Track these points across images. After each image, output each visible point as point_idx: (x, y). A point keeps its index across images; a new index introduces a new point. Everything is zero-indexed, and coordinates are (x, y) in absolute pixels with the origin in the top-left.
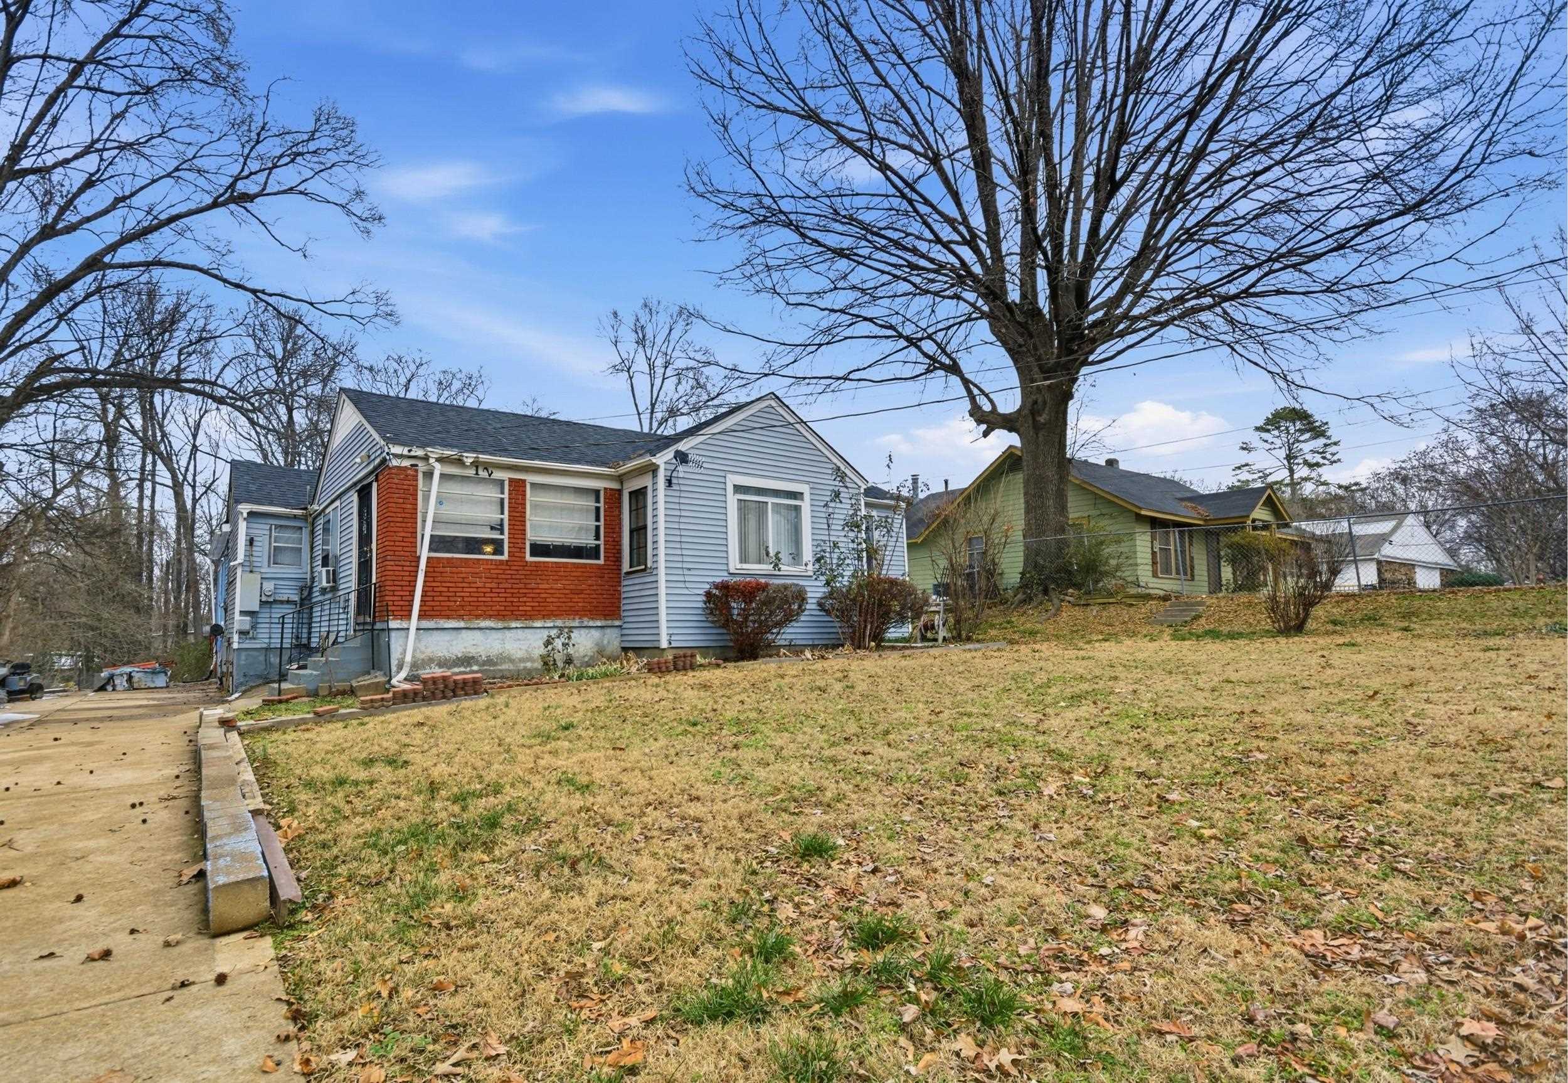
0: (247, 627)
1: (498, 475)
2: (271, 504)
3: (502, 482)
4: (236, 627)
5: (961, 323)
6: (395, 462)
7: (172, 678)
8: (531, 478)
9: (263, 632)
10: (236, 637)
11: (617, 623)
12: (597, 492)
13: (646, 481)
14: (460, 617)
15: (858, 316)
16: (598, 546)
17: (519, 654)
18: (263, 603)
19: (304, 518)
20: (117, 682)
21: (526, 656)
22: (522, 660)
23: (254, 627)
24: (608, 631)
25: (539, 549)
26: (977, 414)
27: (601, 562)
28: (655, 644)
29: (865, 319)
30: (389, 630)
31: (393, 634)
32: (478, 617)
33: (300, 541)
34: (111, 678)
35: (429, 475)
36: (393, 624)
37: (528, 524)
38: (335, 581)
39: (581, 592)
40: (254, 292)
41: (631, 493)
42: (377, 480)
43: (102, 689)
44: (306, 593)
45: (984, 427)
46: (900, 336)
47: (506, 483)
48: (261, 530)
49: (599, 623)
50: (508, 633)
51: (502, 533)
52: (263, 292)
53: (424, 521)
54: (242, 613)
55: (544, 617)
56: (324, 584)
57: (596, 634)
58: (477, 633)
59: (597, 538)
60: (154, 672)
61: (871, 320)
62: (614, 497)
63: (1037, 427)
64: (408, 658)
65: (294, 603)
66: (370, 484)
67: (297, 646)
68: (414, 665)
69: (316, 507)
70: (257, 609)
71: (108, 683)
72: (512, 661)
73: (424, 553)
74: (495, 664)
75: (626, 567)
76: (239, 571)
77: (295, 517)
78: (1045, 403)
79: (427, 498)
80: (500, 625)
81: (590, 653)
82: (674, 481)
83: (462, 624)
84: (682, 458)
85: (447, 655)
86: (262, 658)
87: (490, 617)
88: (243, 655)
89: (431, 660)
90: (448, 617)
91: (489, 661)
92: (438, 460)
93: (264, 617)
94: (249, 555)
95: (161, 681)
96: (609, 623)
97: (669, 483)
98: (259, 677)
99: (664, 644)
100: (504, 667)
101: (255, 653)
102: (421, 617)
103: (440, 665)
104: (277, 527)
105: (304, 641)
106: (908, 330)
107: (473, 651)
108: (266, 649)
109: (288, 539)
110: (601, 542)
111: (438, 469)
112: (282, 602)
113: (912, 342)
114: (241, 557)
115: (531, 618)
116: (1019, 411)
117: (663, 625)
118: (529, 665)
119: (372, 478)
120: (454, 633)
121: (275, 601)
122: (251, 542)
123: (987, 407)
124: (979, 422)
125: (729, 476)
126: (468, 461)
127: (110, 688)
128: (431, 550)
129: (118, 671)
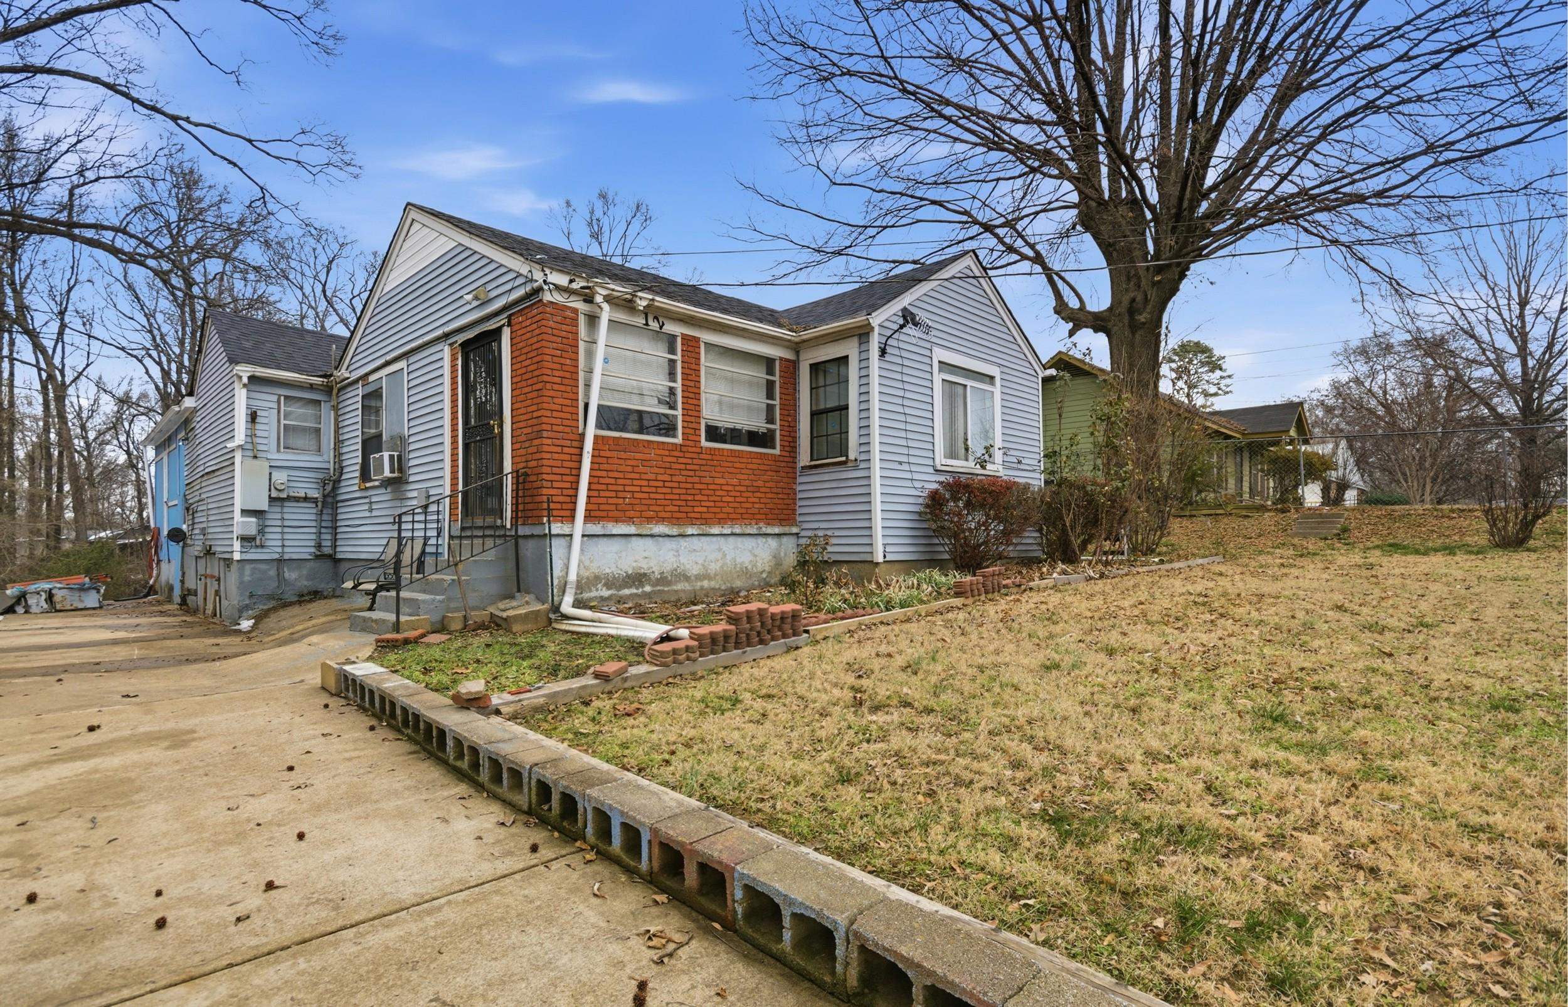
0: (252, 531)
1: (671, 328)
2: (279, 368)
3: (671, 340)
4: (237, 531)
5: (1037, 213)
6: (547, 297)
7: (106, 597)
8: (707, 337)
9: (273, 540)
10: (237, 546)
11: (795, 530)
12: (769, 363)
13: (850, 349)
14: (630, 520)
15: (922, 199)
16: (773, 432)
17: (695, 570)
18: (272, 499)
19: (328, 390)
20: (32, 601)
21: (702, 571)
22: (698, 578)
23: (261, 531)
24: (785, 539)
25: (714, 433)
26: (1061, 309)
27: (777, 451)
28: (868, 558)
29: (934, 202)
30: (551, 536)
31: (555, 542)
32: (649, 520)
33: (318, 419)
34: (21, 598)
35: (593, 320)
36: (556, 528)
37: (703, 396)
38: (401, 470)
39: (758, 489)
40: (175, 119)
41: (811, 366)
42: (509, 325)
43: (10, 610)
44: (329, 488)
45: (1071, 325)
46: (975, 222)
47: (679, 340)
48: (267, 401)
49: (777, 530)
50: (683, 542)
51: (672, 407)
52: (187, 120)
53: (588, 386)
54: (245, 512)
55: (721, 522)
56: (387, 473)
57: (773, 543)
58: (649, 542)
59: (770, 420)
60: (82, 589)
61: (939, 203)
62: (791, 368)
63: (1134, 327)
64: (572, 577)
65: (315, 501)
66: (498, 331)
67: (317, 557)
68: (580, 587)
69: (343, 373)
70: (264, 505)
71: (18, 602)
72: (687, 578)
73: (591, 431)
74: (669, 583)
75: (804, 459)
76: (238, 457)
77: (312, 387)
78: (1146, 300)
79: (590, 355)
80: (675, 531)
81: (767, 569)
82: (888, 349)
83: (632, 530)
84: (908, 317)
85: (616, 572)
86: (273, 573)
87: (662, 520)
88: (248, 568)
89: (597, 578)
90: (617, 520)
91: (663, 580)
92: (608, 299)
93: (274, 518)
94: (251, 435)
95: (92, 599)
96: (786, 529)
97: (883, 352)
98: (271, 597)
99: (880, 559)
100: (679, 587)
101: (263, 567)
102: (589, 517)
103: (608, 586)
104: (286, 397)
105: (327, 551)
106: (983, 216)
107: (644, 566)
108: (279, 561)
109: (301, 415)
110: (776, 426)
111: (606, 313)
112: (297, 499)
113: (988, 228)
114: (240, 437)
115: (706, 522)
116: (1110, 309)
117: (878, 532)
118: (706, 584)
119: (502, 320)
120: (623, 541)
121: (289, 498)
122: (253, 417)
123: (1074, 303)
124: (1066, 319)
125: (936, 349)
126: (642, 304)
127: (20, 609)
128: (599, 426)
129: (32, 588)
